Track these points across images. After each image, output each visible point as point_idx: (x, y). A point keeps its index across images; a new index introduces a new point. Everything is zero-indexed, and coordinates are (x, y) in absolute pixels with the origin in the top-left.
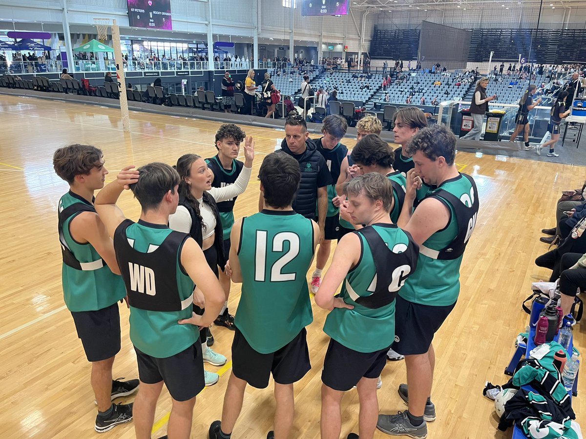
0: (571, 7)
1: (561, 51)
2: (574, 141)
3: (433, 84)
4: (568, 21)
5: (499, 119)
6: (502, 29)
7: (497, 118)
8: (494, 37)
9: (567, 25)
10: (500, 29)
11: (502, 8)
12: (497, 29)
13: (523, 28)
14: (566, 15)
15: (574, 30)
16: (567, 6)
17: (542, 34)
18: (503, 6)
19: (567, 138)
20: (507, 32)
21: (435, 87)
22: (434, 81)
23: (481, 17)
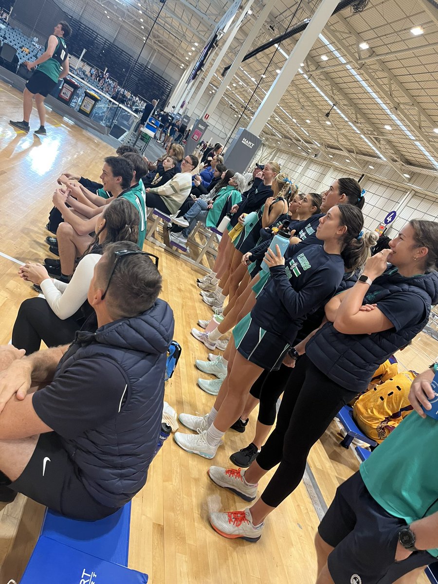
0: (158, 50)
1: (139, 85)
2: (140, 150)
3: (21, 48)
4: (152, 61)
5: (94, 102)
6: (98, 34)
7: (92, 101)
8: (88, 37)
9: (150, 64)
10: (96, 33)
11: (104, 14)
12: (94, 31)
13: (115, 44)
14: (152, 55)
15: (155, 72)
16: (155, 47)
17: (129, 60)
18: (106, 12)
19: (137, 146)
20: (101, 40)
21: (22, 52)
22: (23, 46)
23: (83, 10)
